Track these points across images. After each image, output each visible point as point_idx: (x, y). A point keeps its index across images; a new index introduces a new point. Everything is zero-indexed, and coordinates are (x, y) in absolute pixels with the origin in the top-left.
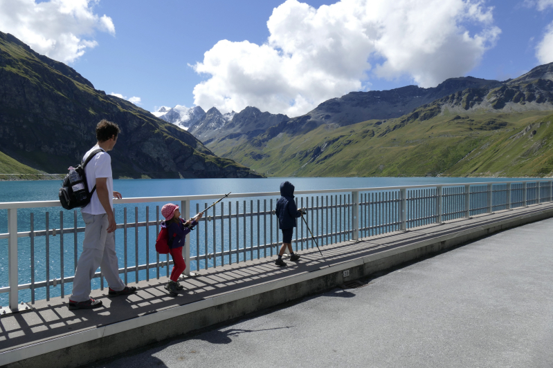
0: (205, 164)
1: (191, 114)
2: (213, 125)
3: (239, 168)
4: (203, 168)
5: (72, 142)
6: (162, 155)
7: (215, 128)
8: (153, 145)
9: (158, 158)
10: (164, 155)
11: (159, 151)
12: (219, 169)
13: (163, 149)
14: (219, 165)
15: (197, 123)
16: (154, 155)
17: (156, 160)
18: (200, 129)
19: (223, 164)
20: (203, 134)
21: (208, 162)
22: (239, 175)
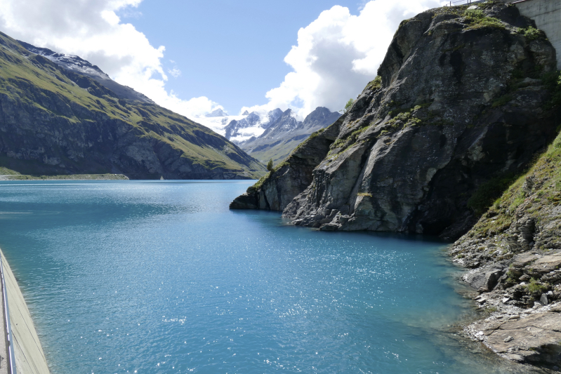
0: (191, 166)
1: (271, 116)
2: (286, 126)
3: (227, 170)
4: (189, 170)
5: (40, 148)
6: (147, 157)
7: (288, 130)
8: (137, 149)
9: (143, 161)
10: (149, 158)
11: (144, 154)
12: (206, 171)
13: (148, 152)
14: (207, 167)
15: (273, 126)
16: (139, 158)
17: (141, 163)
18: (274, 131)
19: (212, 166)
20: (276, 136)
21: (195, 165)
22: (225, 176)
